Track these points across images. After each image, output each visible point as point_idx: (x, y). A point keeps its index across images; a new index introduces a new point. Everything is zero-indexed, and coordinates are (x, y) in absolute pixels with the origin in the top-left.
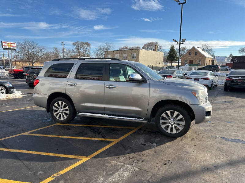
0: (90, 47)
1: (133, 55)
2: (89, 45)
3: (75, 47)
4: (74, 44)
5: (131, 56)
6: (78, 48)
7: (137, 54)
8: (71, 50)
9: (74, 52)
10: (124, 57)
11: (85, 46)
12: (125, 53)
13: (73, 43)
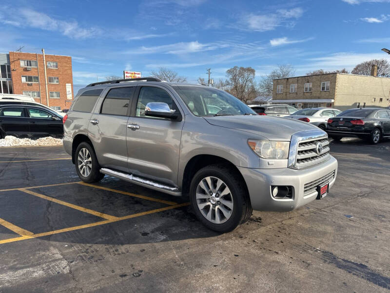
0: (254, 74)
1: (324, 84)
2: (253, 71)
3: (231, 77)
4: (229, 72)
5: (320, 86)
6: (234, 79)
7: (331, 83)
8: (224, 81)
9: (228, 84)
10: (306, 89)
11: (246, 74)
12: (308, 82)
13: (229, 70)
